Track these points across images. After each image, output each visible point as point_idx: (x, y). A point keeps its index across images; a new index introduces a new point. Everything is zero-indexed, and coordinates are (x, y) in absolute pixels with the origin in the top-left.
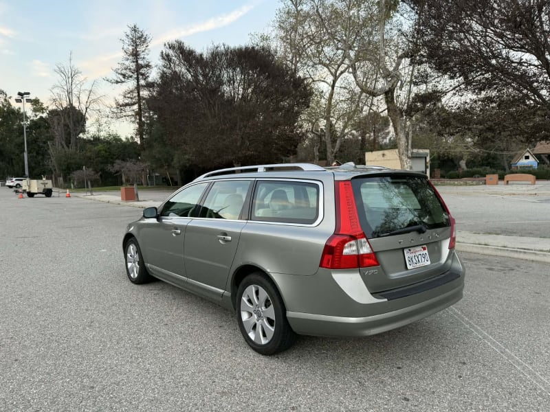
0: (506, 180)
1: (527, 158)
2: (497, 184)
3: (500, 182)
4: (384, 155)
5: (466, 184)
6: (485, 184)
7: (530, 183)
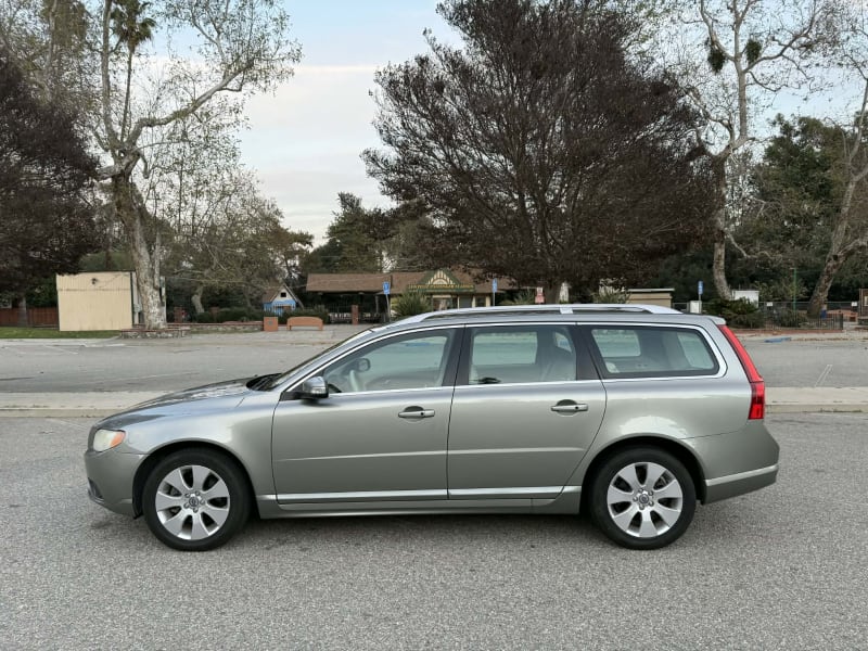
0: (289, 324)
1: (283, 295)
2: (277, 330)
3: (281, 328)
4: (94, 281)
5: (235, 331)
6: (262, 330)
7: (316, 328)
